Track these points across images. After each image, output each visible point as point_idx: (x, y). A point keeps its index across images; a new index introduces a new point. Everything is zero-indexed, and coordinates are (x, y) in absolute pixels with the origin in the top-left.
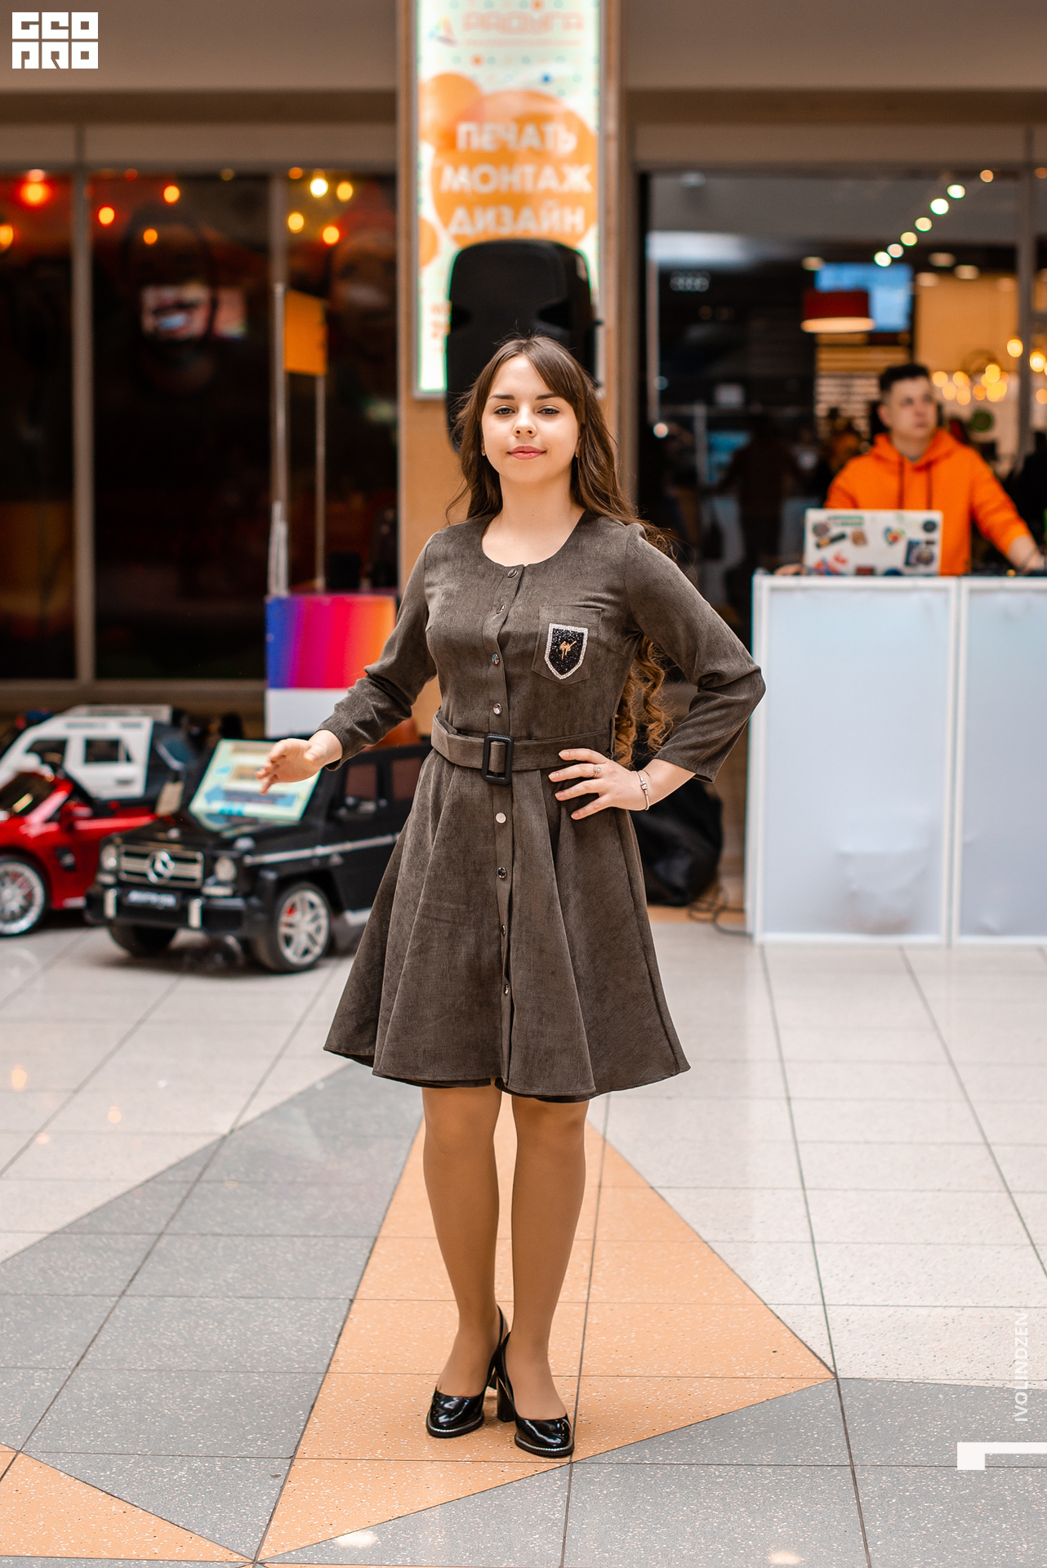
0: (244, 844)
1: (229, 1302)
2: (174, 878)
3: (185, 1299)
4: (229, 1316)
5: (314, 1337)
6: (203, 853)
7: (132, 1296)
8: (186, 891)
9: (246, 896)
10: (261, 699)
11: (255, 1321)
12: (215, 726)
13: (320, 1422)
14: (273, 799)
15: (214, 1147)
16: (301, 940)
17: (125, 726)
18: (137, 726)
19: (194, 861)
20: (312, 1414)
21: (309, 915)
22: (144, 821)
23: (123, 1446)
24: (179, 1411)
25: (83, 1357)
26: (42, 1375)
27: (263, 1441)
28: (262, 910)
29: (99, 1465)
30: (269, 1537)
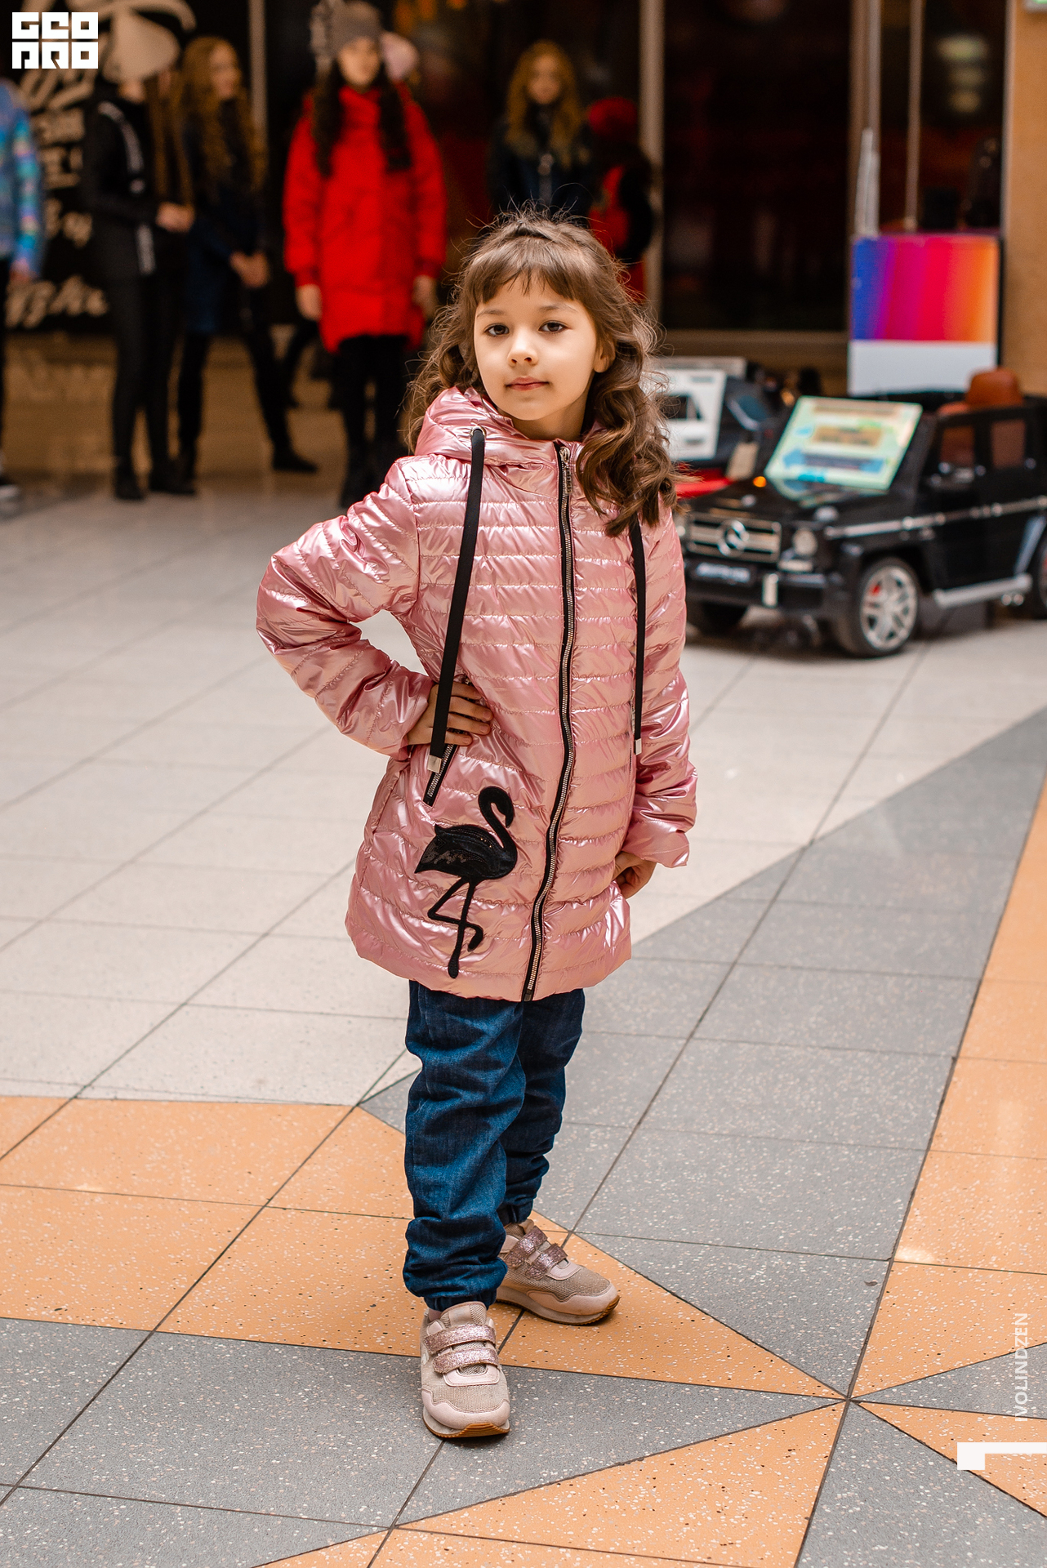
0: (826, 514)
1: (812, 1053)
2: (748, 551)
3: (763, 1046)
4: (812, 1071)
5: (912, 1103)
6: (781, 523)
7: (701, 1039)
8: (762, 565)
9: (827, 572)
10: (843, 353)
11: (843, 1079)
12: (793, 379)
13: (922, 1215)
14: (857, 464)
15: (793, 861)
16: (886, 622)
17: (696, 380)
18: (708, 380)
19: (770, 532)
20: (912, 1204)
21: (896, 595)
22: (717, 485)
23: (690, 1233)
24: (756, 1191)
25: (645, 1113)
26: (600, 1134)
27: (856, 1236)
28: (844, 588)
29: (663, 1256)
30: (864, 1366)
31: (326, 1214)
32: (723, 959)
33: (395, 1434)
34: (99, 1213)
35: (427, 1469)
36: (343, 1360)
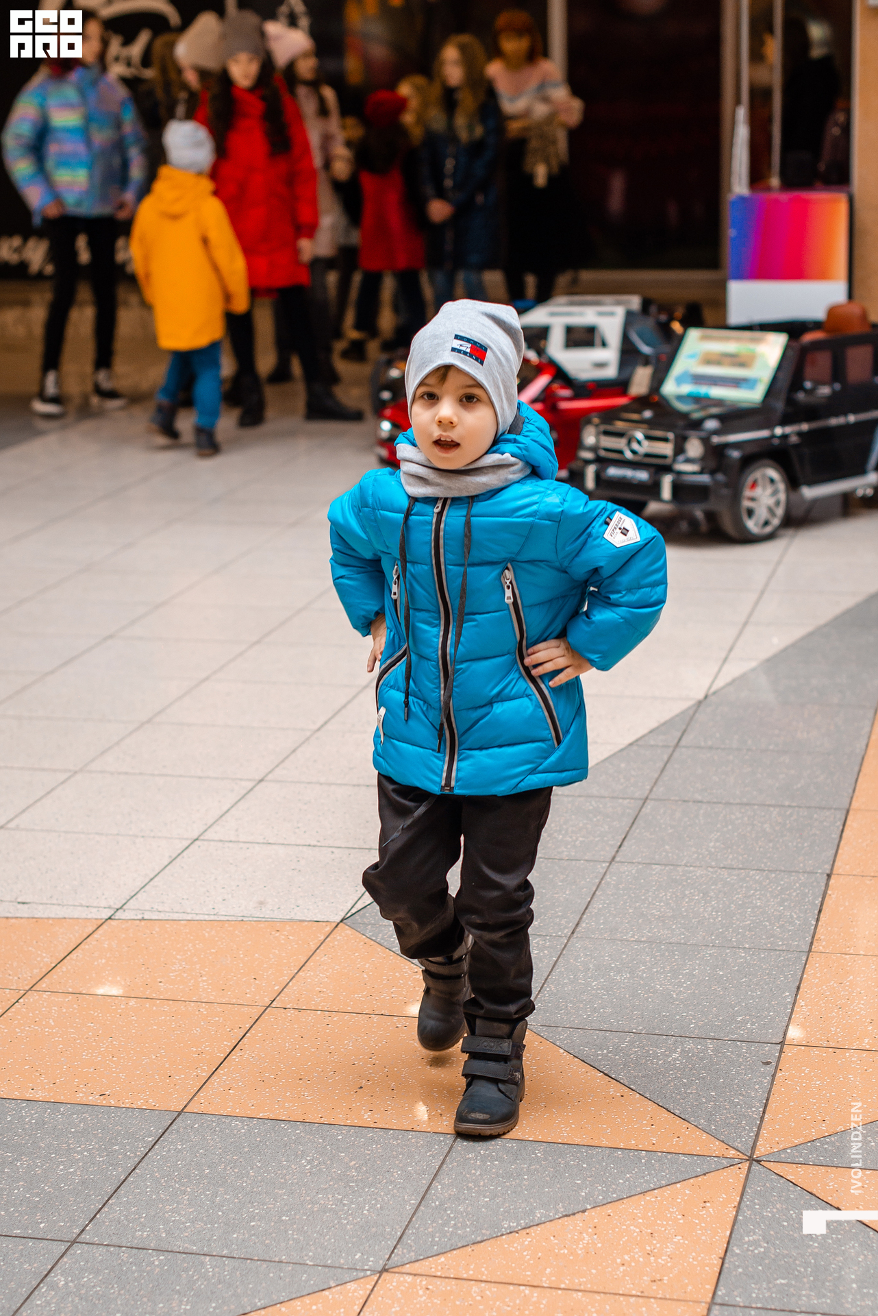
0: (711, 424)
1: (712, 873)
2: (647, 455)
3: (672, 867)
4: (713, 887)
5: (795, 913)
6: (674, 433)
7: (620, 862)
8: (659, 467)
9: (712, 473)
11: (738, 893)
12: (679, 312)
13: (806, 1005)
14: (736, 382)
15: (691, 712)
16: (762, 513)
17: (601, 314)
18: (612, 314)
19: (665, 440)
20: (798, 997)
21: (769, 490)
22: (622, 401)
23: (618, 1023)
24: (670, 987)
25: (577, 925)
26: (541, 942)
27: (753, 1024)
28: (726, 485)
29: (596, 1043)
30: (763, 1131)
31: (319, 1012)
32: (637, 795)
33: (382, 1194)
34: (133, 1014)
35: (409, 1222)
36: (337, 1133)
